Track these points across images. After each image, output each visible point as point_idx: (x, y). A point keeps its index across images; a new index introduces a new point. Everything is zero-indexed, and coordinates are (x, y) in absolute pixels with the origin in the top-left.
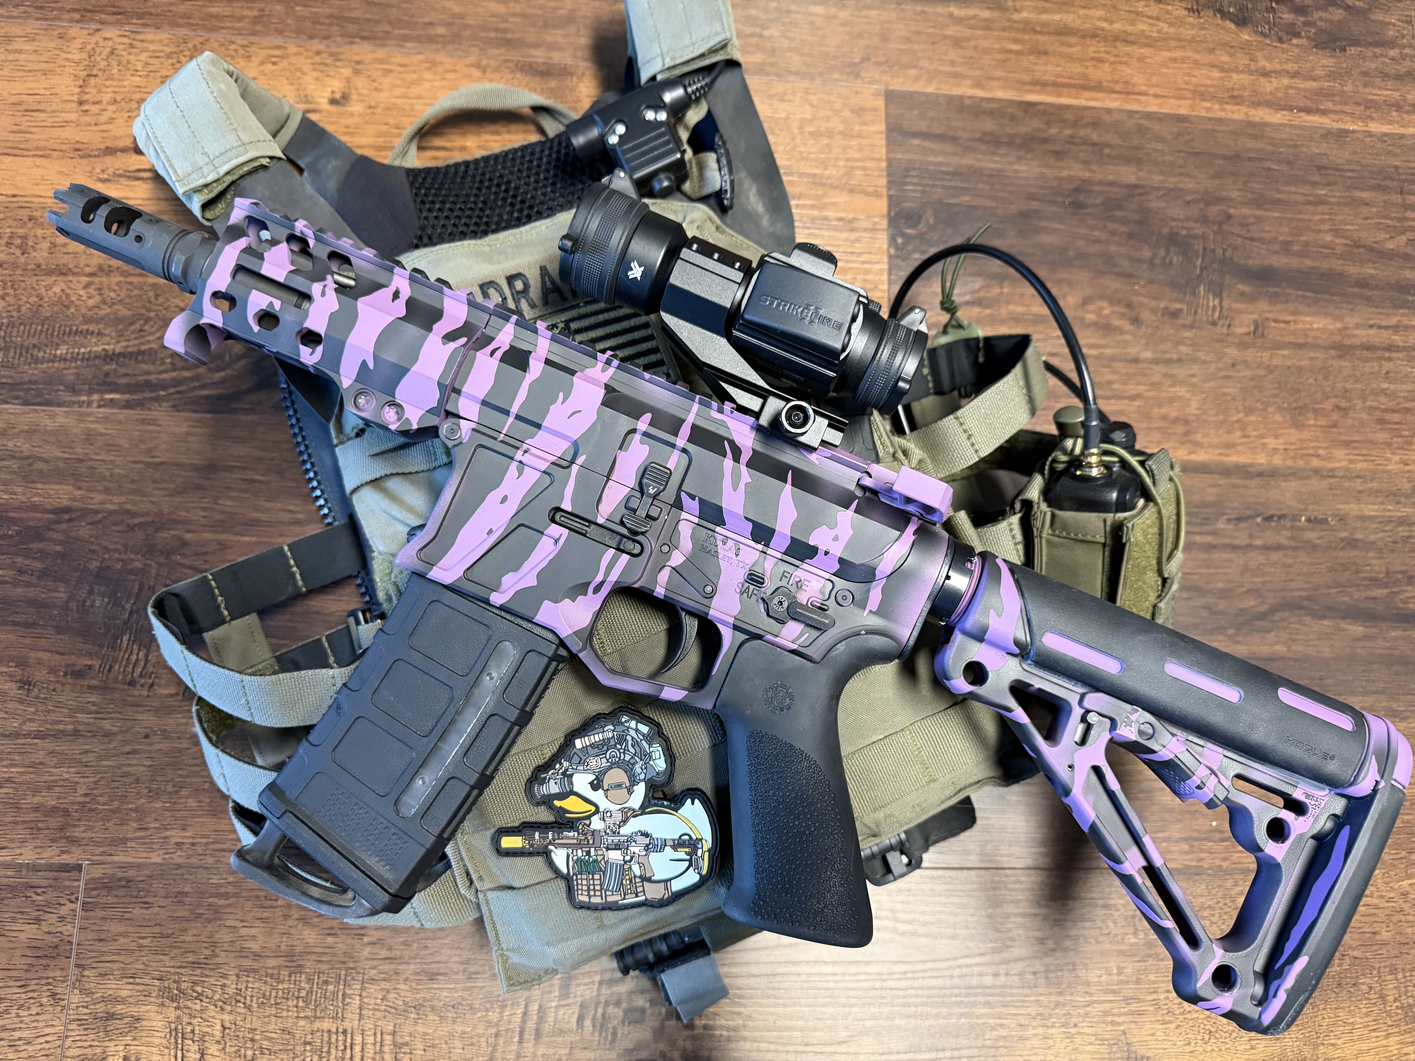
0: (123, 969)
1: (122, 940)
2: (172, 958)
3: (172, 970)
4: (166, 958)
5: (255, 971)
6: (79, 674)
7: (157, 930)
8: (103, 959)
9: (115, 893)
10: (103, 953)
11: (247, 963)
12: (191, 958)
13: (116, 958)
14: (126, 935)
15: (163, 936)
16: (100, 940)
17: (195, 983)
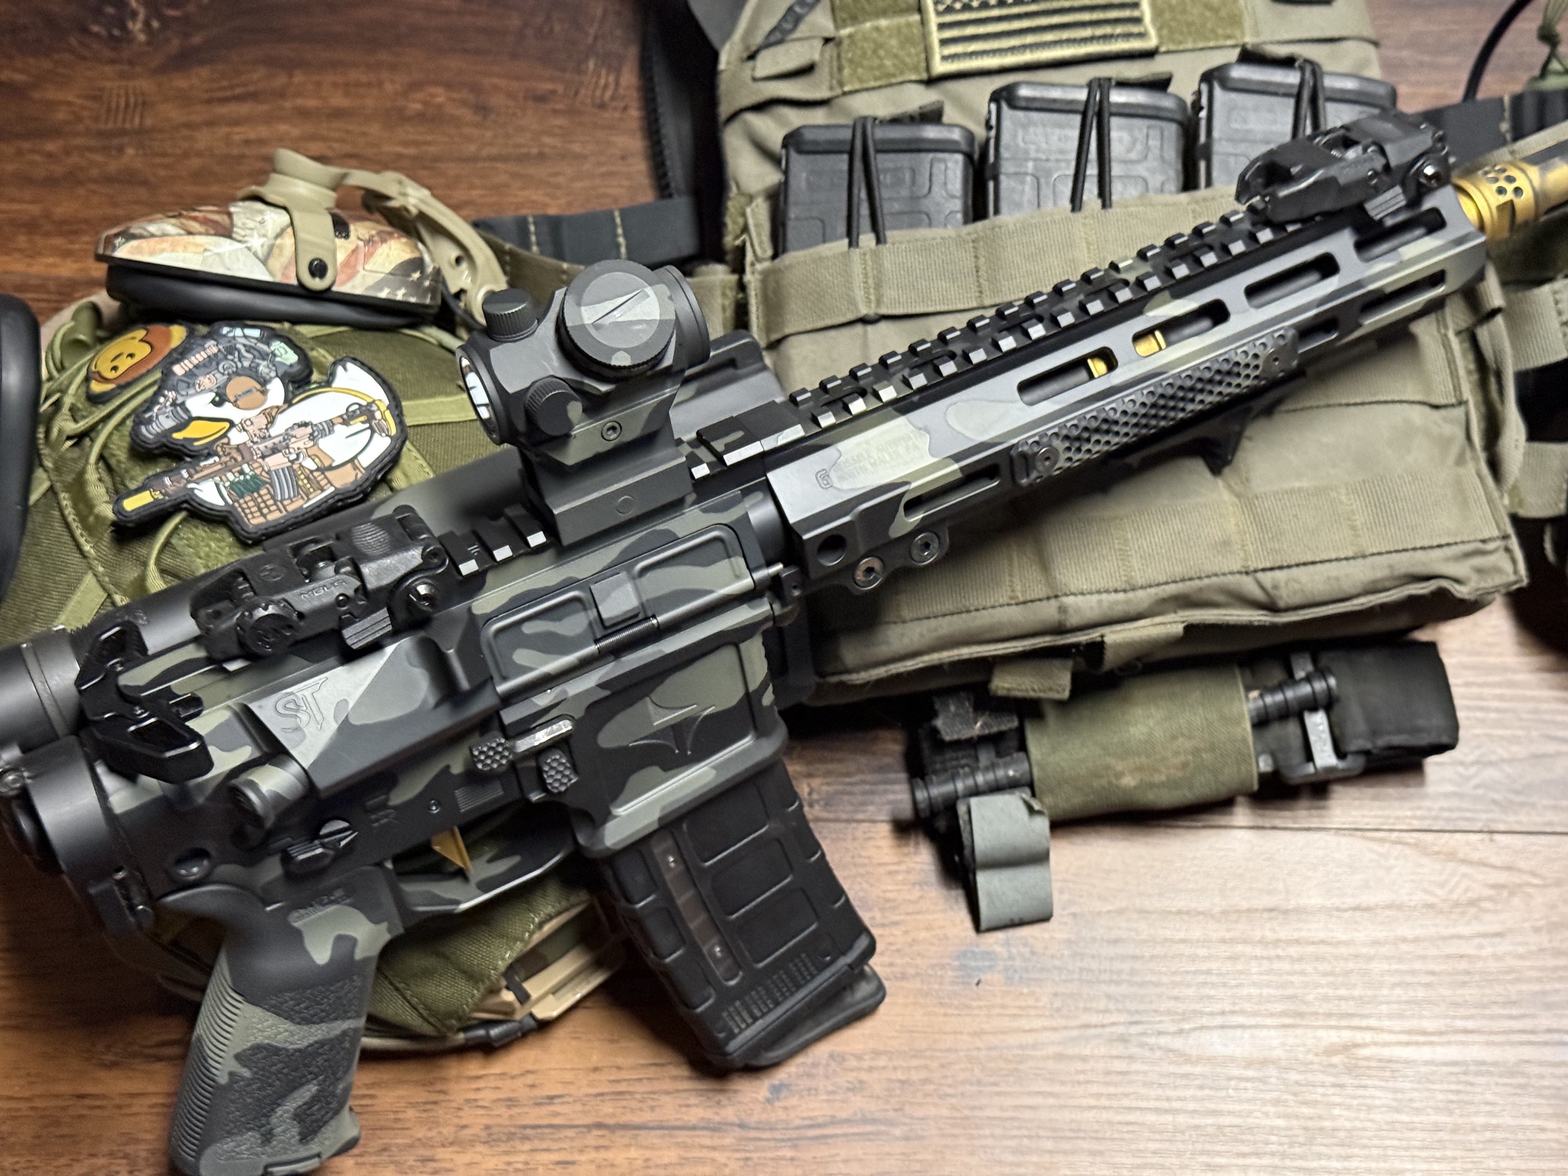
6: (541, 99)
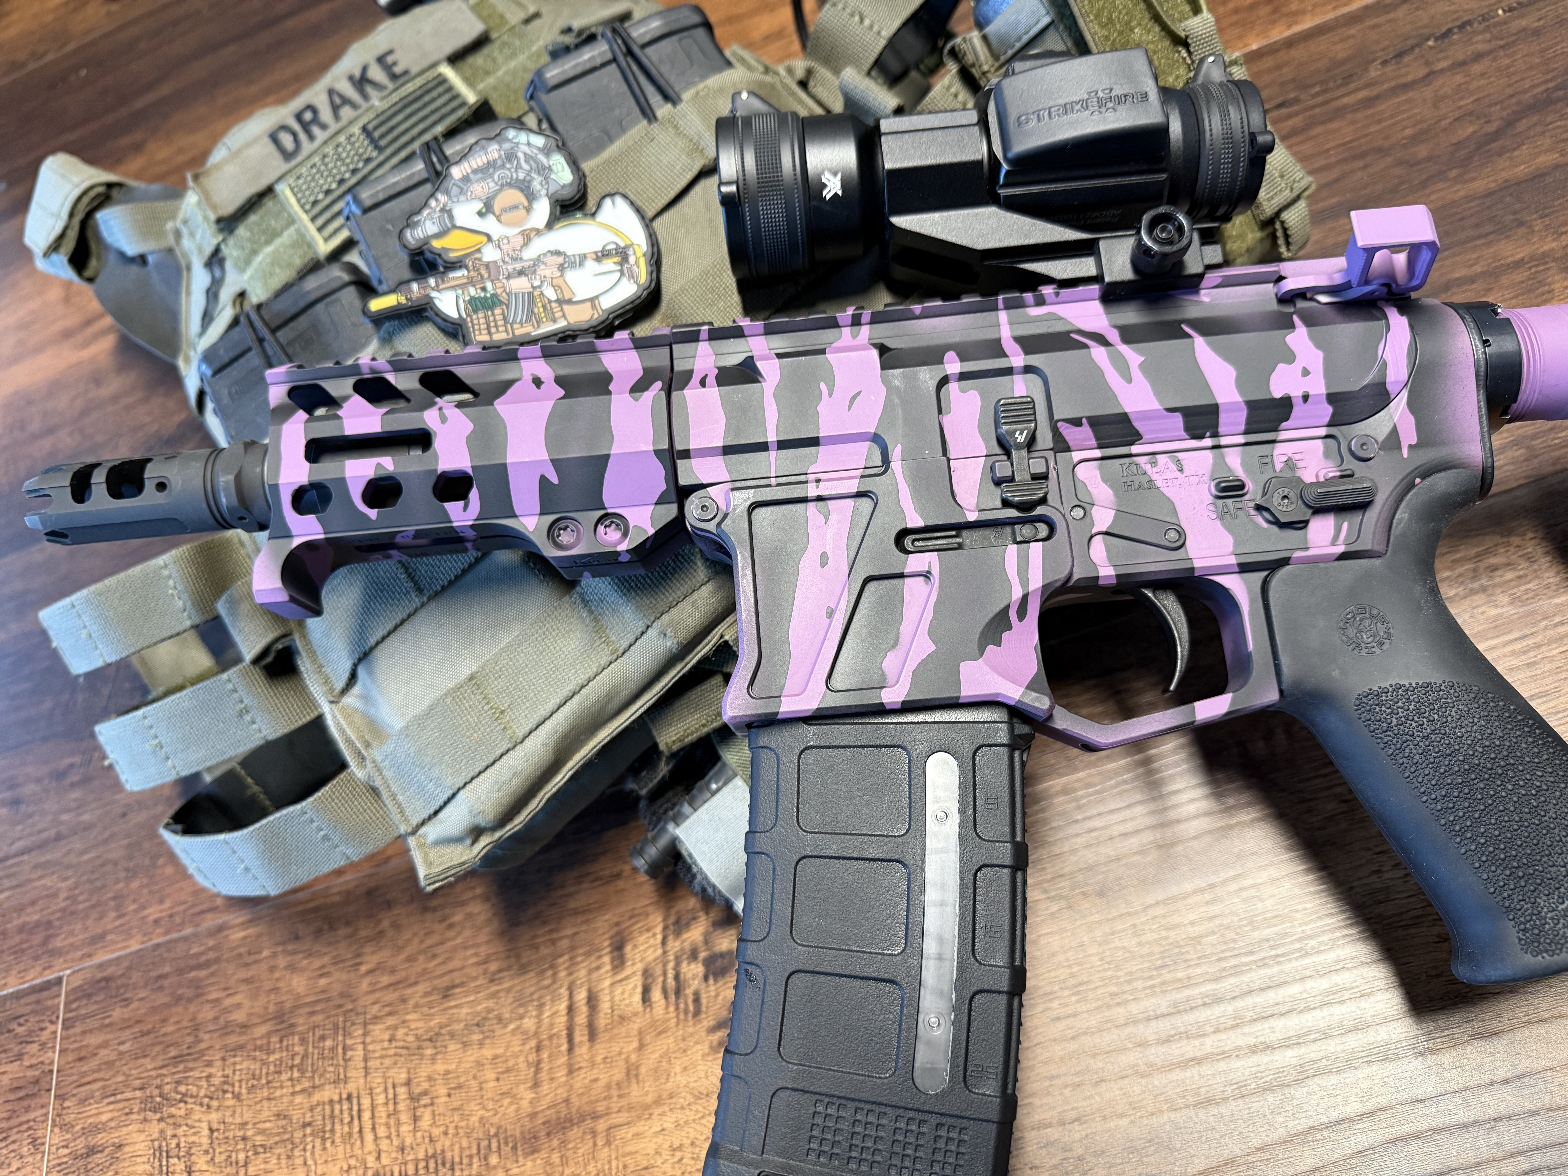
0: (104, 1087)
1: (103, 1052)
2: (154, 1059)
3: (153, 1073)
4: (148, 1060)
5: (242, 1047)
7: (136, 1029)
8: (83, 1081)
9: (95, 998)
10: (83, 1075)
11: (233, 1040)
12: (173, 1052)
13: (96, 1076)
14: (105, 1045)
15: (143, 1034)
16: (80, 1059)
17: (178, 1083)
